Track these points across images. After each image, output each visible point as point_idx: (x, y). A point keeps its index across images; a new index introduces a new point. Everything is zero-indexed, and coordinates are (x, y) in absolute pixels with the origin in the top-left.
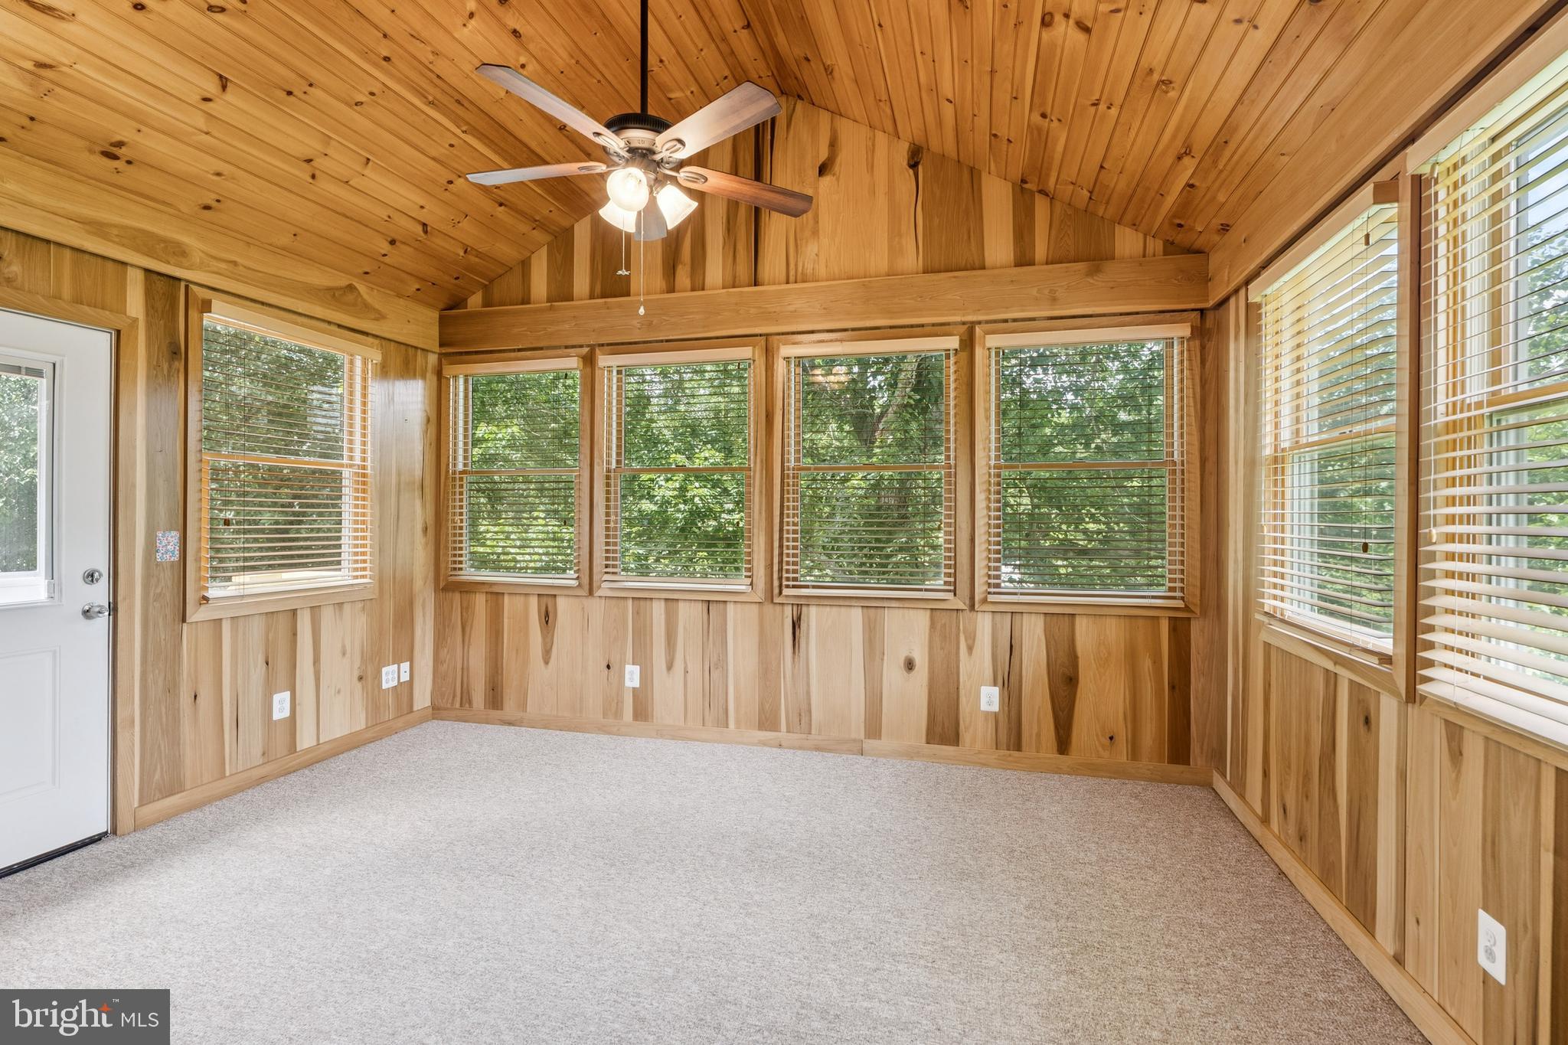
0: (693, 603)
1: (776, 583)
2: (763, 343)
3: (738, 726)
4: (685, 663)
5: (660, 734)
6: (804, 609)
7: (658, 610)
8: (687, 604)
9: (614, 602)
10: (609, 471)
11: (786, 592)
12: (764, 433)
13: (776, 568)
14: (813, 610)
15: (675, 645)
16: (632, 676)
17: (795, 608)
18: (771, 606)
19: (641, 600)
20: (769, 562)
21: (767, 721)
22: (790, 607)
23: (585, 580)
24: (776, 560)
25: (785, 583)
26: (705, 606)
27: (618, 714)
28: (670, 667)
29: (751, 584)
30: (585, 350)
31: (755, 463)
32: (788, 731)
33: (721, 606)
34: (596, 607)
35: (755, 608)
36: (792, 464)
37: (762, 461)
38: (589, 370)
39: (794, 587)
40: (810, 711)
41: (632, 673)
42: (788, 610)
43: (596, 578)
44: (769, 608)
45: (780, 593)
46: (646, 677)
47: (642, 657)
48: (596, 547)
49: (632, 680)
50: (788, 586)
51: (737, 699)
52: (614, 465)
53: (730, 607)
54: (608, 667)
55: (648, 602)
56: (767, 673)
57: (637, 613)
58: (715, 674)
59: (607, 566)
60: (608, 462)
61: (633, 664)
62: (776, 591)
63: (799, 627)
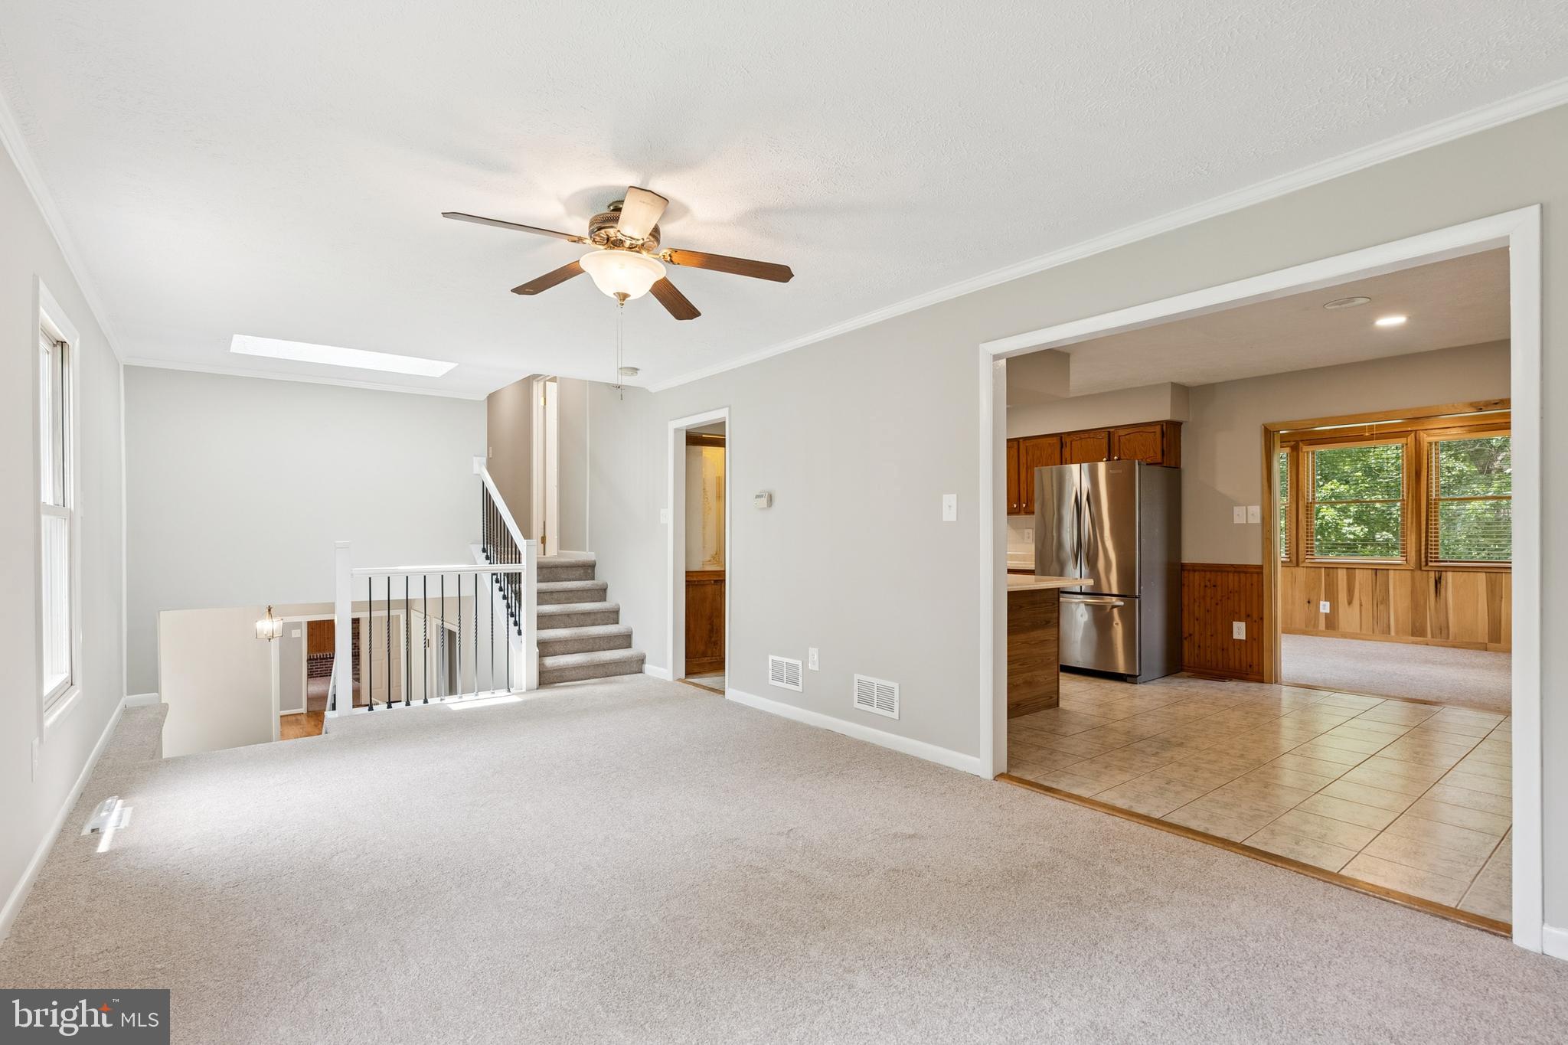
0: (1365, 570)
1: (1423, 559)
2: (1413, 435)
3: (1397, 633)
4: (1360, 600)
5: (1344, 636)
6: (1444, 573)
7: (1342, 575)
8: (1362, 570)
9: (1313, 569)
10: (1307, 503)
11: (1430, 564)
12: (1414, 482)
13: (1423, 552)
14: (1450, 575)
15: (1353, 591)
16: (1325, 607)
17: (1437, 573)
18: (1419, 572)
19: (1331, 569)
20: (1418, 548)
21: (1417, 631)
22: (1433, 573)
23: (1294, 559)
24: (1423, 548)
25: (1429, 559)
26: (1374, 572)
27: (1316, 625)
28: (1350, 603)
29: (1406, 560)
30: (1293, 443)
31: (1408, 497)
32: (1433, 637)
33: (1385, 572)
34: (1301, 573)
35: (1409, 573)
36: (1434, 497)
37: (1413, 497)
38: (1295, 453)
39: (1435, 561)
40: (1448, 627)
41: (1324, 605)
42: (1432, 574)
43: (1300, 557)
44: (1418, 573)
45: (1427, 564)
46: (1334, 607)
47: (1331, 597)
48: (1300, 542)
49: (1324, 609)
50: (1431, 561)
51: (1397, 620)
52: (1310, 501)
53: (1391, 573)
54: (1309, 602)
55: (1335, 570)
56: (1417, 607)
57: (1327, 575)
58: (1381, 607)
59: (1307, 551)
60: (1307, 499)
61: (1326, 601)
62: (1423, 564)
63: (1440, 583)
